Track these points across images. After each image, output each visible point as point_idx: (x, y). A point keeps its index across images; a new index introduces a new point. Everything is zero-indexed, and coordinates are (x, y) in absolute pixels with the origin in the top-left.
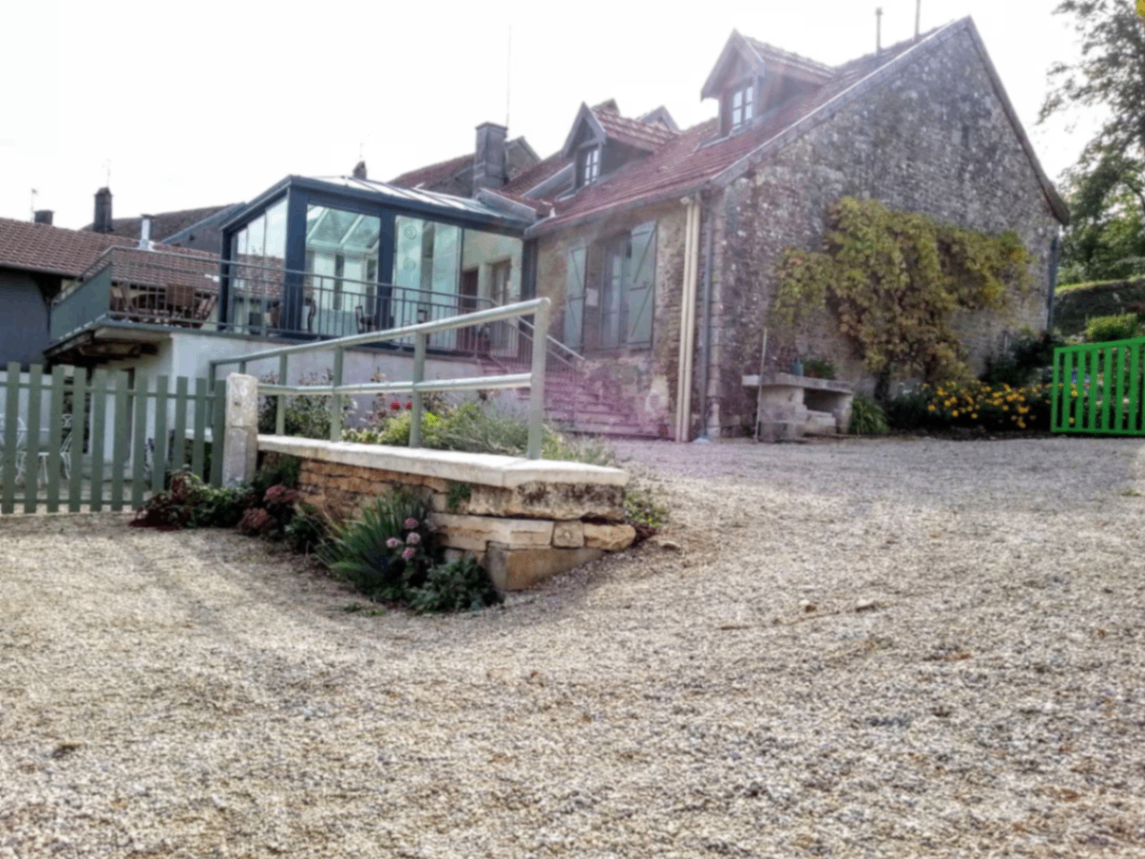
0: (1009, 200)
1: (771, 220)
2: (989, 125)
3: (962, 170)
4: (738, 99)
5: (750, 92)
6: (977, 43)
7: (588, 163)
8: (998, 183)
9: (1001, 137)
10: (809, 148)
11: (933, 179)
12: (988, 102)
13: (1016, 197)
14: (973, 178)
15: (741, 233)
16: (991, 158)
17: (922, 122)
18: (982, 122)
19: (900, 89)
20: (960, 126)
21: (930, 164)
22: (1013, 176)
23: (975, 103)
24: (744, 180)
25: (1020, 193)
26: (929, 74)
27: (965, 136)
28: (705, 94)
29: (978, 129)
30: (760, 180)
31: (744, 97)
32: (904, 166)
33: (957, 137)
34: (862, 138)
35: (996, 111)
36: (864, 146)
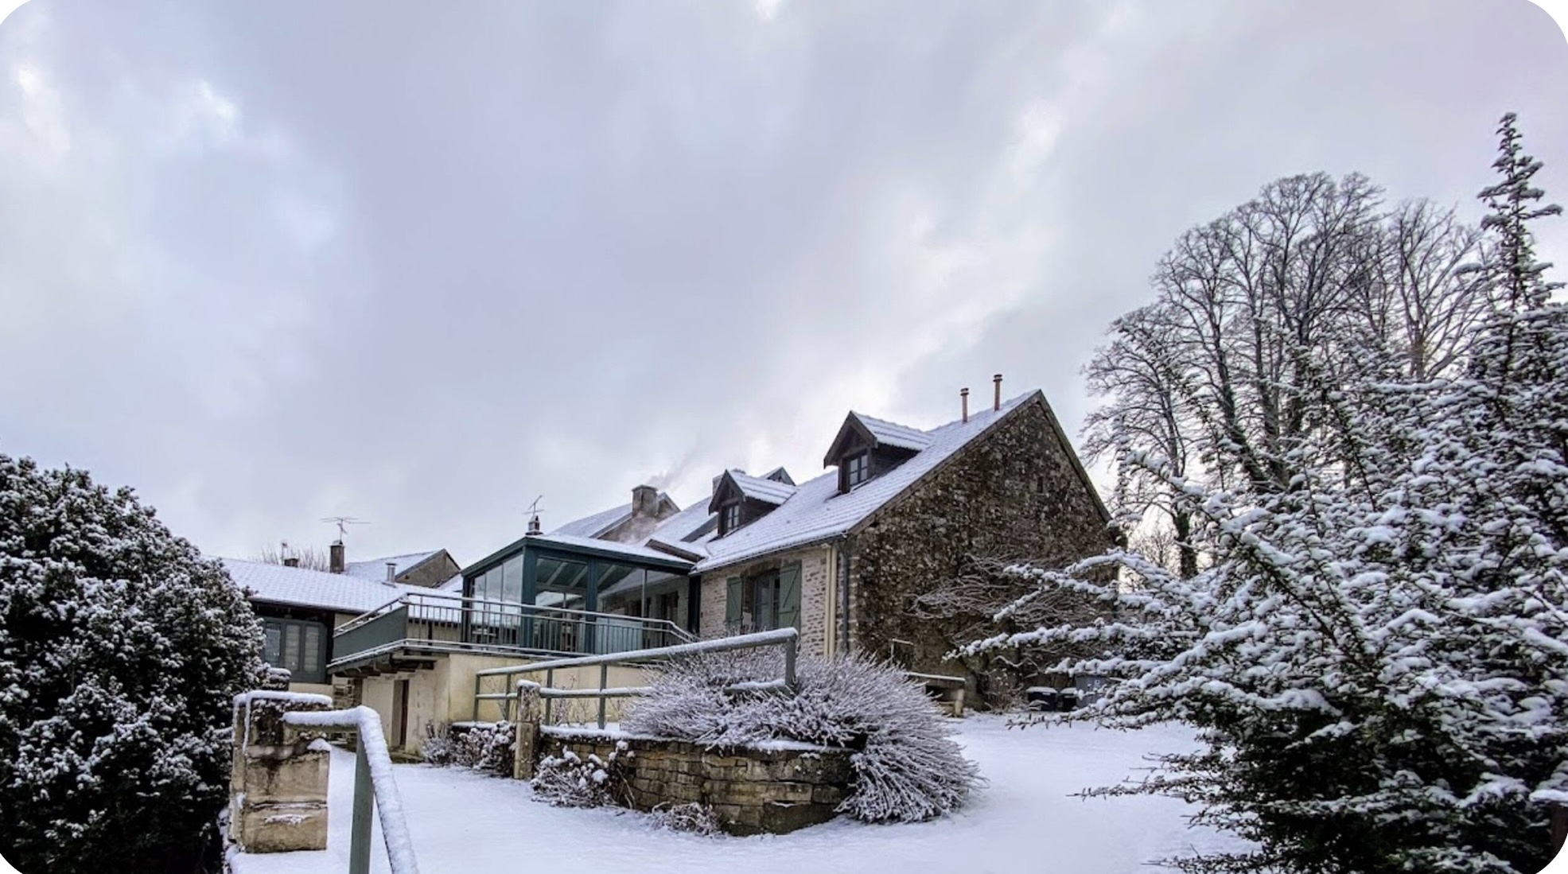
0: (1077, 533)
1: (892, 558)
2: (1059, 475)
3: (1039, 511)
4: (854, 465)
5: (865, 459)
6: (1047, 411)
7: (730, 515)
8: (1068, 519)
9: (1069, 484)
10: (919, 502)
11: (1016, 519)
12: (1057, 457)
13: (1082, 529)
14: (1047, 517)
15: (870, 568)
16: (1062, 501)
17: (1005, 476)
18: (1053, 473)
19: (988, 453)
20: (1035, 477)
21: (1013, 508)
22: (1079, 513)
23: (1047, 459)
24: (872, 529)
25: (1086, 526)
26: (1010, 439)
27: (1040, 485)
28: (827, 463)
29: (1051, 479)
30: (883, 528)
31: (860, 464)
32: (993, 511)
33: (1034, 486)
34: (959, 492)
35: (1065, 463)
36: (962, 498)
